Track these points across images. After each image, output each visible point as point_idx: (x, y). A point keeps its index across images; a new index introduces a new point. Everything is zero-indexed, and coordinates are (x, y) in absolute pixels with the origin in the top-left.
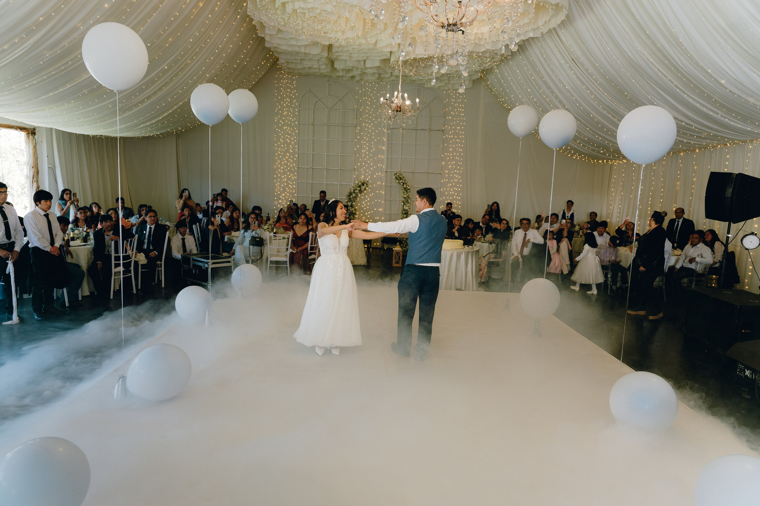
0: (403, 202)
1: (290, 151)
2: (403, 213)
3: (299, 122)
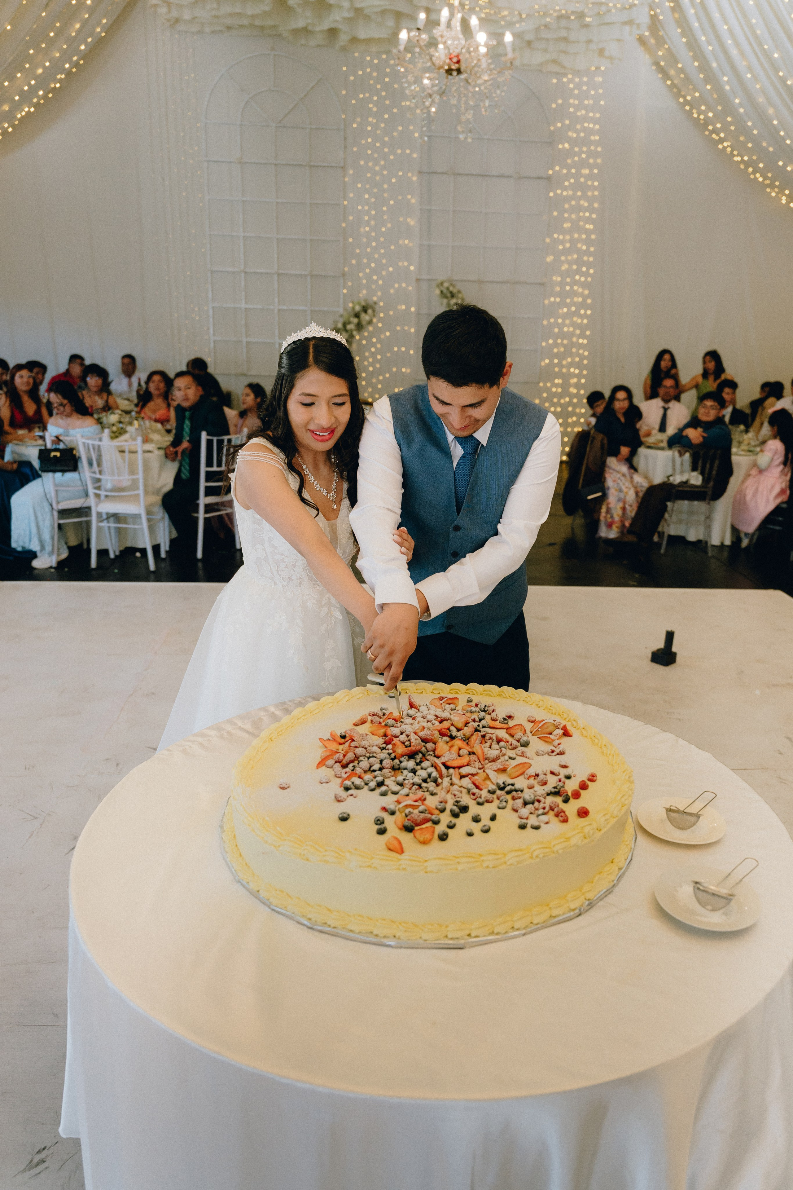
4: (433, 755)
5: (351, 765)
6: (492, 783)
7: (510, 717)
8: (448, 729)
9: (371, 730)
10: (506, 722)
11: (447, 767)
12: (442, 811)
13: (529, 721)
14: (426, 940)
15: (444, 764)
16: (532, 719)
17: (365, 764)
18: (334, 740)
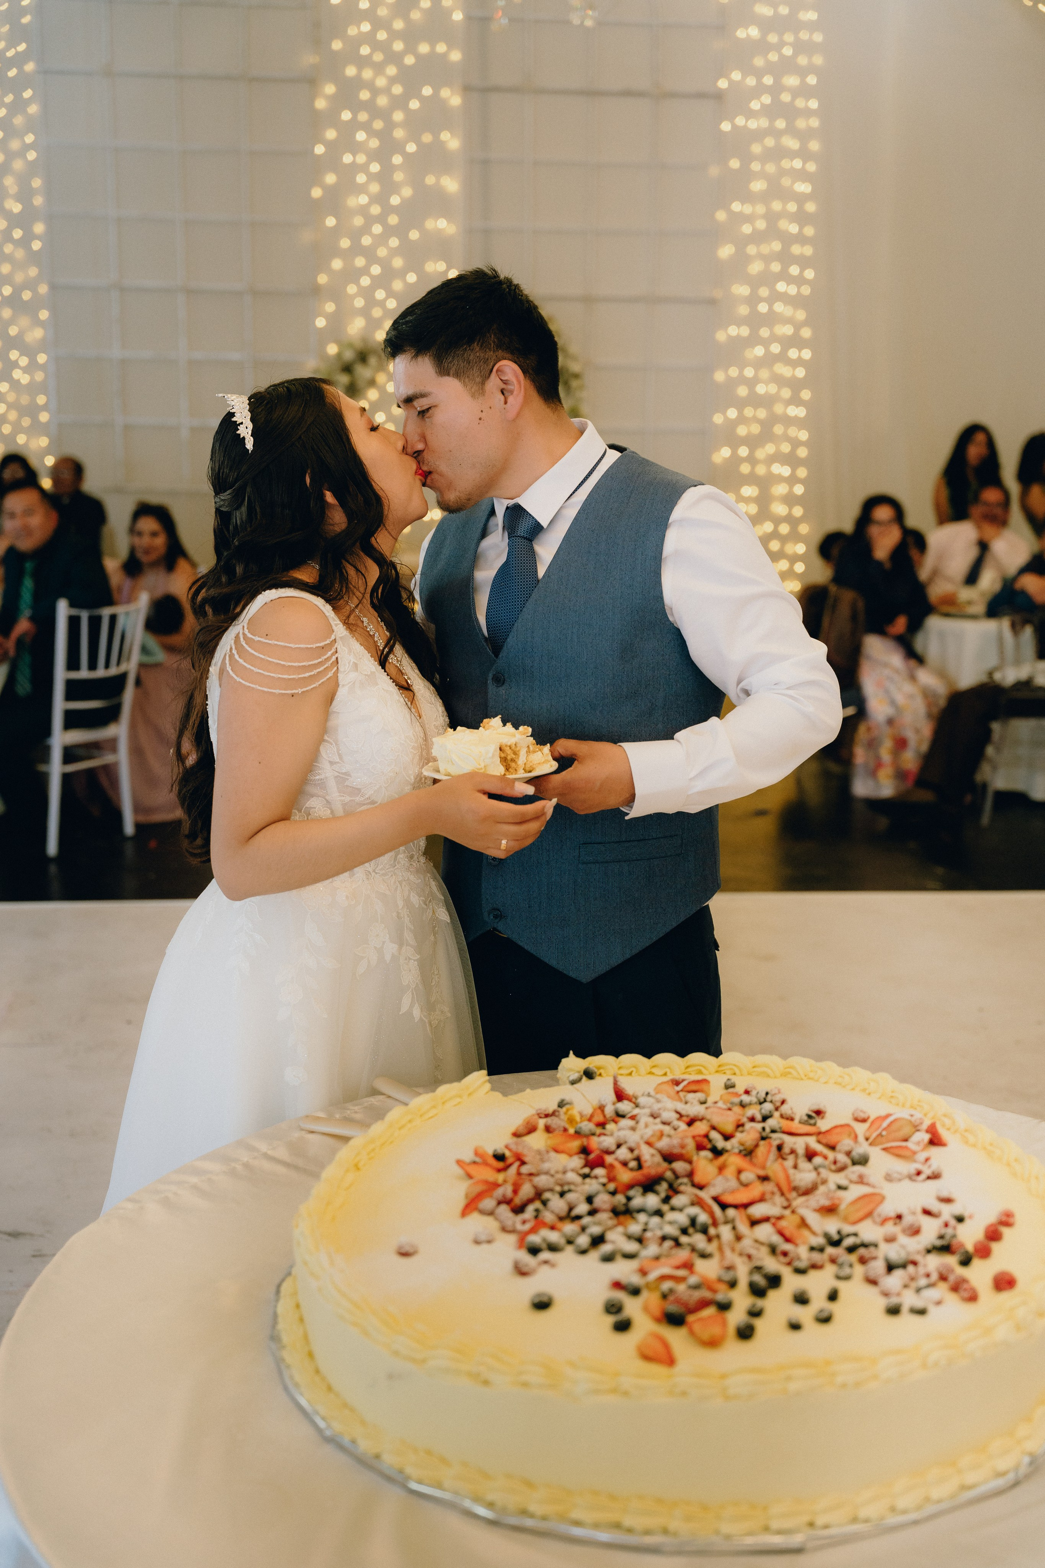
3: (41, 61)
4: (689, 1184)
5: (530, 1209)
6: (814, 1233)
7: (819, 1113)
8: (706, 1136)
9: (550, 1142)
10: (812, 1121)
11: (724, 1206)
12: (733, 1284)
13: (857, 1120)
14: (728, 1537)
15: (716, 1199)
16: (862, 1116)
17: (558, 1205)
18: (485, 1163)
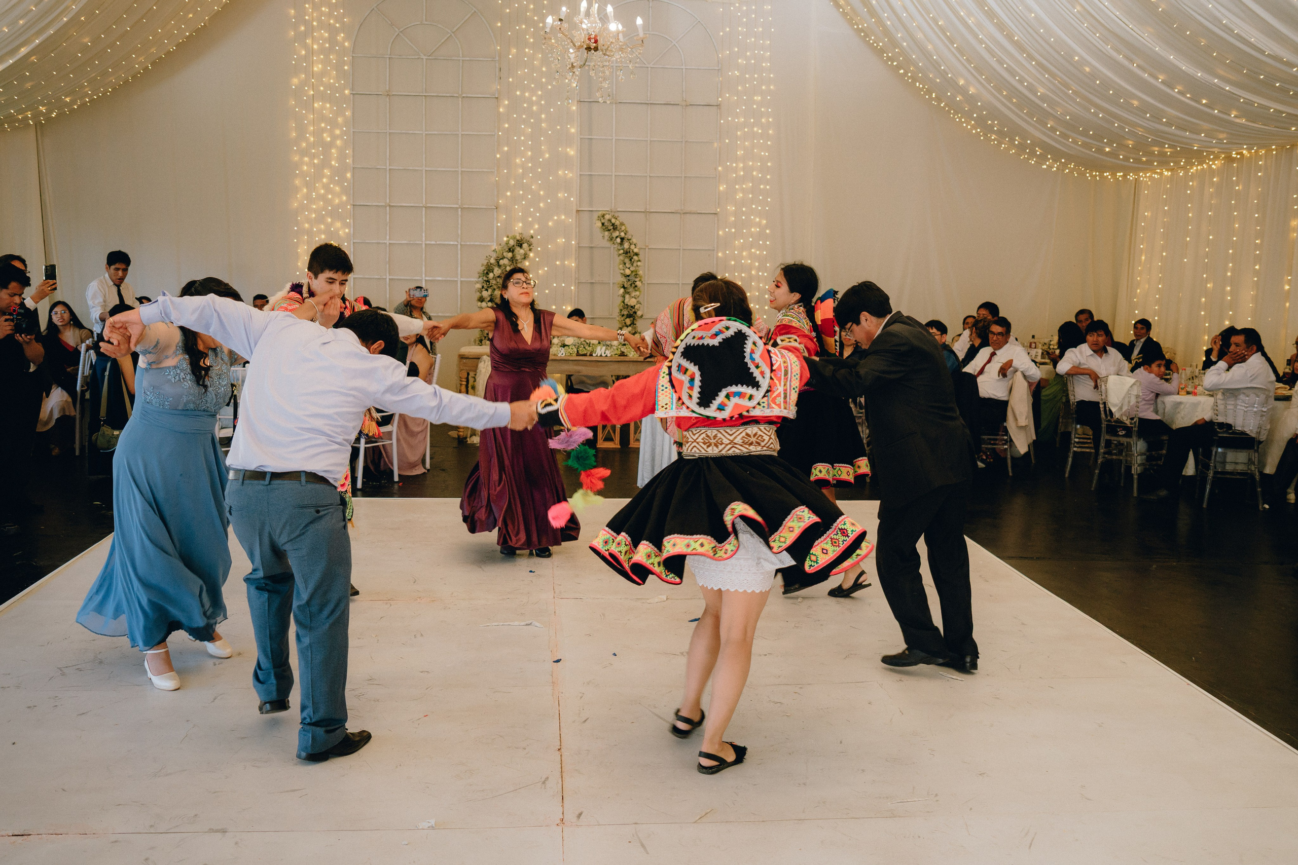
0: (624, 287)
1: (333, 163)
2: (623, 315)
3: (352, 89)
